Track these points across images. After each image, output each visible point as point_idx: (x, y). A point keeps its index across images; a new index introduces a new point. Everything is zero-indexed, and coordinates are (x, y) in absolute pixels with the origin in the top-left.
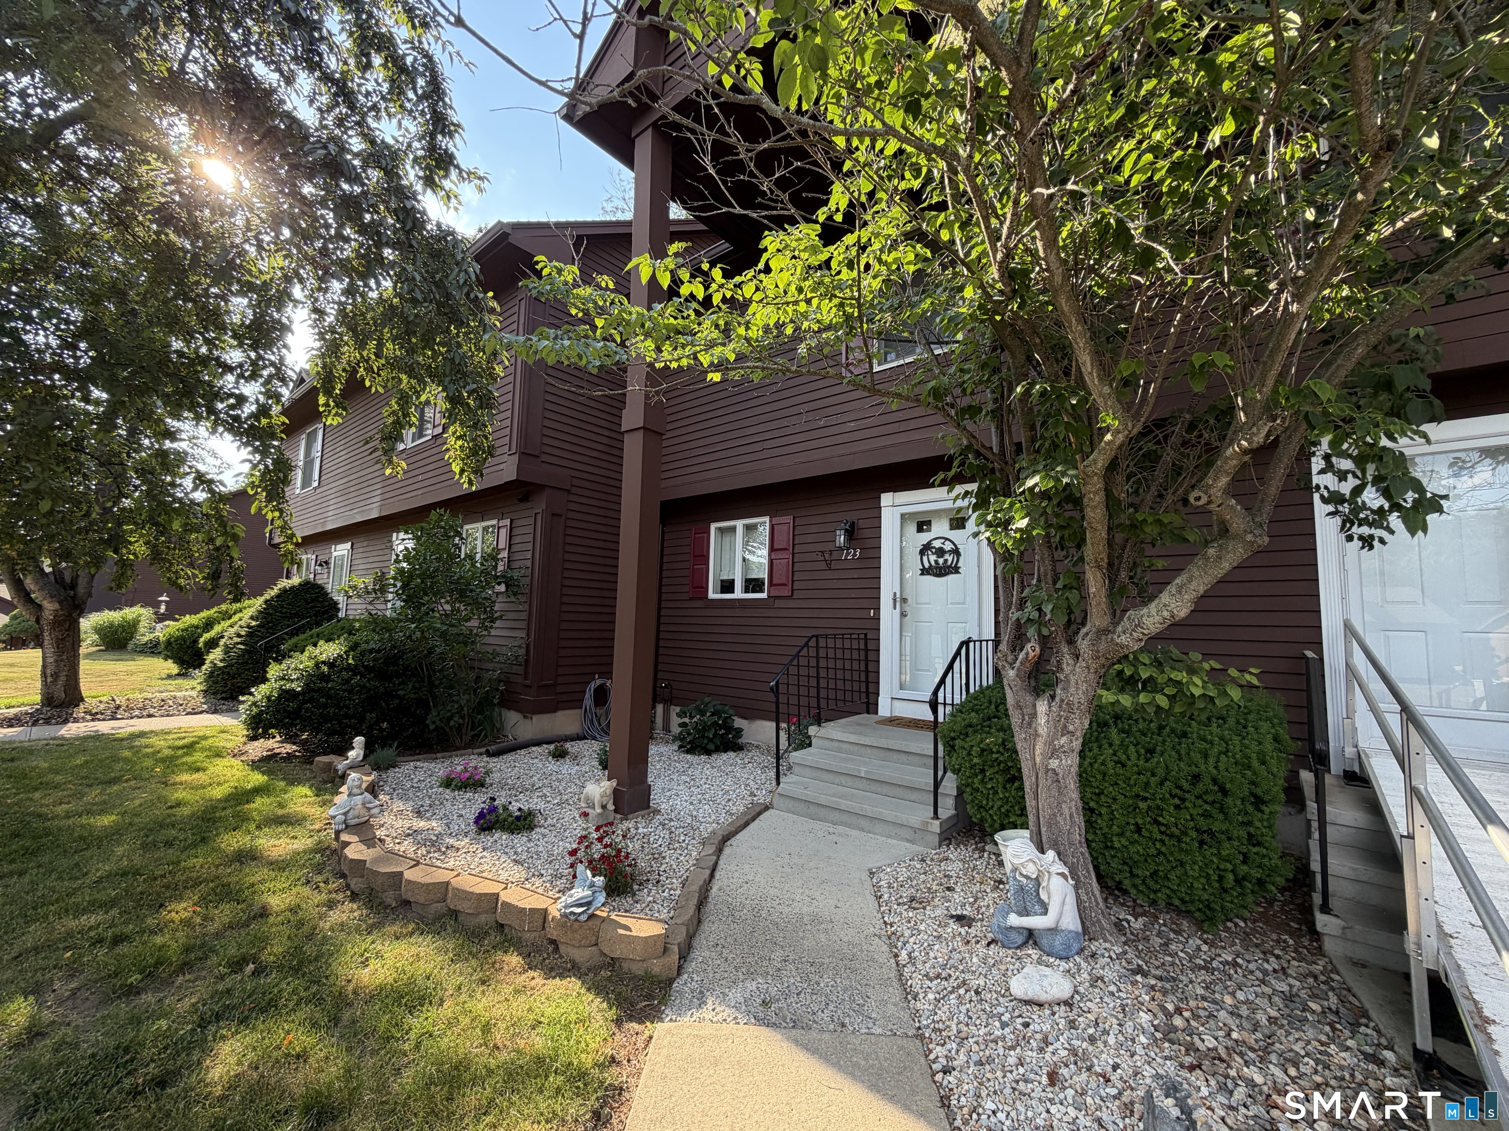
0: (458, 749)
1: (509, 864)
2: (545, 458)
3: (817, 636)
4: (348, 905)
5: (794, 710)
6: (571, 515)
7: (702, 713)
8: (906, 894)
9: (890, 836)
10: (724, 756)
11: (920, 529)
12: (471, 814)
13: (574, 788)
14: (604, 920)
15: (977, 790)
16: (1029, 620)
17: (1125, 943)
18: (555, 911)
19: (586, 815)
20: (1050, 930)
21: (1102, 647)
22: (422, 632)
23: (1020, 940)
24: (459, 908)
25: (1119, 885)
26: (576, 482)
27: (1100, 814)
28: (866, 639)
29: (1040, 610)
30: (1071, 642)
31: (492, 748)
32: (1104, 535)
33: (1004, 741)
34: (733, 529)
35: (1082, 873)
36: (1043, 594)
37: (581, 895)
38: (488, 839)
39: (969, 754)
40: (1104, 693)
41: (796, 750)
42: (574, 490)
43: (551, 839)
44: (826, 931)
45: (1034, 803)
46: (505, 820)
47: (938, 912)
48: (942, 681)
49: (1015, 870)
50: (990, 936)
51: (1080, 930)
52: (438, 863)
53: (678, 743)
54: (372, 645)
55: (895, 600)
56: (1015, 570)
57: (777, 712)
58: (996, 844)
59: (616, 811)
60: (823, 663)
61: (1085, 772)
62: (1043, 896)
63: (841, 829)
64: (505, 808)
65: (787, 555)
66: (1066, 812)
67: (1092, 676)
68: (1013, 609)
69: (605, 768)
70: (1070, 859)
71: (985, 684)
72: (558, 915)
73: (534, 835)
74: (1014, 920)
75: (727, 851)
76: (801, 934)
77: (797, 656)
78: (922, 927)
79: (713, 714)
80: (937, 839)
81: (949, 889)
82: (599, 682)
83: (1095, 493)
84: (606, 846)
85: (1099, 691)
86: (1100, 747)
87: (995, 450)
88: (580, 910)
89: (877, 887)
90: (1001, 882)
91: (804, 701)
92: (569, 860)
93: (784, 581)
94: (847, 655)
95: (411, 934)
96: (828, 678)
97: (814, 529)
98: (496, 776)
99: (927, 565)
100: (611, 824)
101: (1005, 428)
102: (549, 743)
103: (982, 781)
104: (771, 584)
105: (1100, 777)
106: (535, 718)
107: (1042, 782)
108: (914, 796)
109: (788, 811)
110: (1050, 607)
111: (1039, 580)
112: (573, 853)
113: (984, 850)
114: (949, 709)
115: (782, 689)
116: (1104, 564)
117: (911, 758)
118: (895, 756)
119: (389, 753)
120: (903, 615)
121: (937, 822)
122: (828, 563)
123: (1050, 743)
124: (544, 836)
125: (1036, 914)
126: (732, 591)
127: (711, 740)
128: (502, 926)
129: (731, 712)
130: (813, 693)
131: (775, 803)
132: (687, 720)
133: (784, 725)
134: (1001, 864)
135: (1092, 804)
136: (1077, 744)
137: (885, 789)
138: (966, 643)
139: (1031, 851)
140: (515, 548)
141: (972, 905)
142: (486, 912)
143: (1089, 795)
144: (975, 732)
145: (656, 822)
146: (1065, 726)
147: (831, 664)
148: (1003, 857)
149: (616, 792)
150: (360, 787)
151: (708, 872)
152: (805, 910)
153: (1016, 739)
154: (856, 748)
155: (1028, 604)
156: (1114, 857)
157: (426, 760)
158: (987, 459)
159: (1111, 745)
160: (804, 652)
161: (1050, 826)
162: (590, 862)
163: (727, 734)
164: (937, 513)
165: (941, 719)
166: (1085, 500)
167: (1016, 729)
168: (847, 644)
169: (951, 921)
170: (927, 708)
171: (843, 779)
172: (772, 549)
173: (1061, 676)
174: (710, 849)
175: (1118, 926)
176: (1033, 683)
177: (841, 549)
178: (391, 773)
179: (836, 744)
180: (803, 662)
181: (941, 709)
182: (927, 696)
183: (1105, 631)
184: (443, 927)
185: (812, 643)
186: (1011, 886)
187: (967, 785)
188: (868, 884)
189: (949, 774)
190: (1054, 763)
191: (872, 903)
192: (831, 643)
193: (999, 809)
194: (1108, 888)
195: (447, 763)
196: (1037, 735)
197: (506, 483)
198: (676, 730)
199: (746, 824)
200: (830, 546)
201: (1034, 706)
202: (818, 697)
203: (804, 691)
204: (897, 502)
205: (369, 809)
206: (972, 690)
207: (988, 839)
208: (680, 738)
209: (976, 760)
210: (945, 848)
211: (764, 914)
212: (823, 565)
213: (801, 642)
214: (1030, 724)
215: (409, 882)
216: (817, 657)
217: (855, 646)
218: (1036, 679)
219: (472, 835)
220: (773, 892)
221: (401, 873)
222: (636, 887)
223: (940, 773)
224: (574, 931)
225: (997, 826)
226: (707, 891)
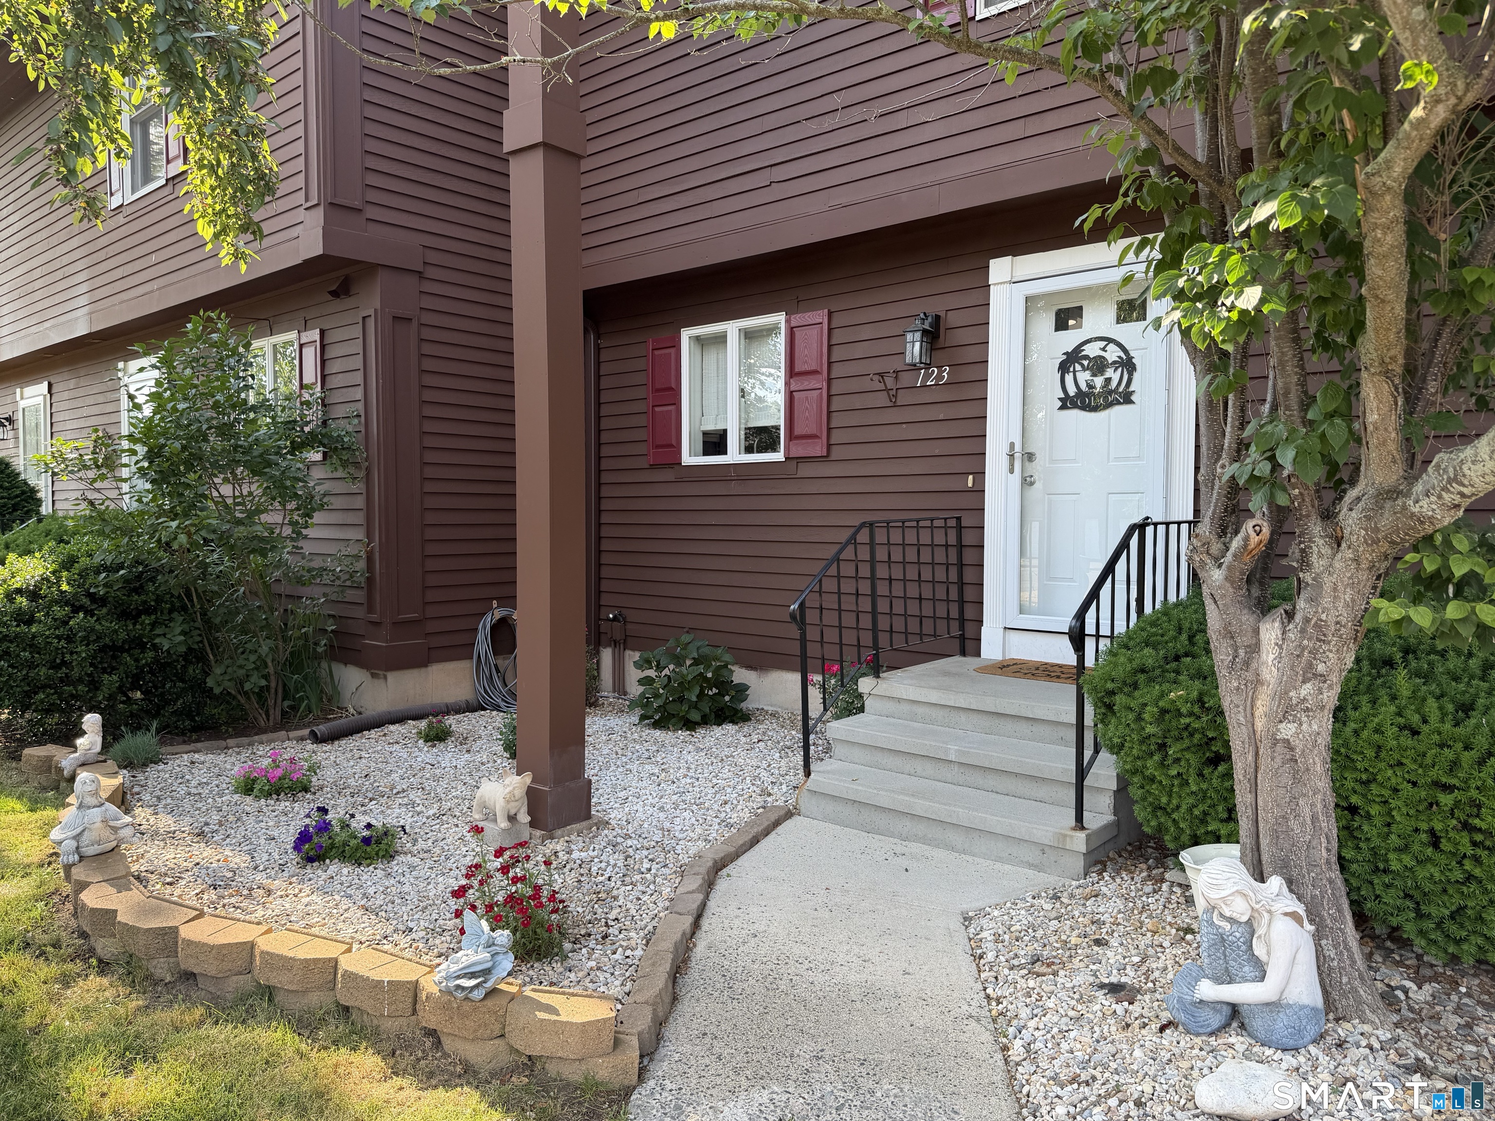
0: (264, 731)
1: (355, 913)
2: (372, 212)
3: (871, 525)
4: (95, 981)
5: (832, 652)
6: (427, 318)
7: (679, 661)
8: (1025, 952)
9: (999, 859)
10: (718, 731)
11: (1061, 324)
12: (289, 837)
13: (460, 790)
14: (513, 997)
15: (1152, 780)
16: (1253, 478)
17: (1397, 1025)
18: (431, 985)
19: (478, 830)
20: (1267, 1004)
21: (1385, 521)
22: (189, 535)
23: (1216, 1021)
24: (273, 982)
25: (1394, 934)
26: (433, 257)
27: (1368, 816)
28: (959, 528)
29: (1272, 459)
30: (1328, 515)
31: (321, 729)
32: (1400, 310)
33: (1201, 695)
34: (721, 339)
35: (1328, 912)
36: (1280, 430)
37: (474, 959)
38: (319, 874)
39: (1139, 718)
40: (1383, 603)
41: (837, 717)
42: (431, 272)
43: (424, 872)
44: (887, 1011)
45: (1249, 798)
46: (345, 844)
47: (1078, 980)
48: (1094, 595)
49: (1212, 908)
50: (1165, 1016)
51: (1319, 1002)
52: (238, 914)
53: (638, 712)
54: (97, 559)
55: (1012, 456)
56: (1230, 387)
57: (804, 656)
58: (1182, 868)
59: (533, 824)
60: (882, 572)
61: (1346, 745)
62: (1259, 950)
63: (915, 847)
64: (345, 826)
65: (819, 382)
66: (1307, 812)
67: (1363, 576)
68: (1224, 459)
69: (513, 756)
70: (1309, 891)
71: (1172, 598)
72: (435, 990)
73: (395, 866)
74: (1207, 990)
75: (722, 885)
76: (844, 1016)
77: (837, 559)
78: (1050, 1004)
79: (696, 662)
80: (1079, 864)
81: (1098, 942)
82: (498, 614)
83: (1387, 228)
84: (515, 880)
85: (1375, 602)
86: (1374, 702)
87: (1201, 156)
88: (473, 982)
89: (975, 941)
90: (1189, 930)
91: (849, 637)
92: (454, 904)
93: (811, 429)
94: (926, 556)
95: (200, 1024)
96: (891, 598)
97: (866, 332)
98: (328, 774)
99: (1072, 390)
100: (523, 844)
101: (1221, 112)
102: (417, 717)
103: (1162, 764)
104: (791, 436)
105: (1370, 753)
106: (392, 676)
107: (1264, 762)
108: (1042, 791)
109: (826, 819)
110: (1291, 454)
111: (1274, 408)
112: (459, 893)
113: (1163, 880)
114: (1104, 644)
115: (812, 617)
116: (1398, 368)
117: (1038, 729)
118: (1009, 726)
119: (145, 740)
120: (1027, 482)
121: (1082, 835)
122: (893, 395)
123: (1282, 695)
124: (412, 868)
125: (1245, 980)
126: (724, 452)
127: (695, 706)
128: (347, 1009)
129: (727, 657)
130: (866, 621)
131: (803, 807)
132: (652, 673)
133: (818, 678)
134: (1190, 901)
135: (1355, 800)
136: (1331, 697)
137: (991, 781)
138: (1141, 527)
139: (1242, 877)
140: (333, 382)
141: (1137, 966)
142: (319, 988)
143: (1349, 784)
144: (1151, 680)
145: (601, 841)
146: (1310, 665)
147: (897, 573)
148: (1194, 891)
149: (532, 794)
150: (96, 793)
151: (689, 920)
152: (852, 978)
153: (1222, 691)
154: (939, 714)
155: (1253, 448)
156: (1388, 886)
157: (210, 750)
158: (1183, 175)
159: (1393, 698)
160: (848, 553)
161: (1275, 836)
162: (489, 908)
163: (721, 694)
164: (1095, 292)
165: (1090, 661)
166: (1367, 243)
167: (1222, 672)
168: (925, 538)
169: (1100, 994)
170: (1065, 643)
171: (919, 766)
172: (792, 372)
173: (1307, 577)
174: (694, 883)
175: (1389, 998)
176: (1256, 592)
177: (914, 368)
178: (152, 771)
179: (905, 708)
180: (848, 570)
181: (1090, 645)
182: (1065, 622)
183: (1393, 493)
184: (251, 1013)
185: (863, 537)
186: (1204, 938)
187: (1135, 772)
188: (961, 937)
189: (1104, 755)
190: (1287, 730)
191: (967, 966)
192: (896, 537)
193: (1190, 810)
194: (1374, 937)
195: (246, 754)
196: (1258, 682)
197: (307, 262)
198: (635, 690)
199: (755, 841)
200: (894, 364)
201: (1256, 631)
202: (875, 630)
203: (849, 620)
204: (1019, 275)
205: (115, 829)
206: (1148, 609)
207: (1170, 862)
208: (642, 703)
209: (1150, 729)
210: (1094, 877)
211: (783, 985)
212: (882, 400)
213: (844, 536)
214: (1247, 664)
215: (189, 943)
216: (873, 562)
217: (939, 539)
218: (1261, 584)
219: (292, 868)
220: (798, 950)
221: (175, 930)
222: (567, 946)
223: (1088, 754)
224: (465, 1016)
225: (1185, 838)
226: (688, 949)
